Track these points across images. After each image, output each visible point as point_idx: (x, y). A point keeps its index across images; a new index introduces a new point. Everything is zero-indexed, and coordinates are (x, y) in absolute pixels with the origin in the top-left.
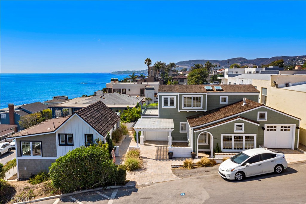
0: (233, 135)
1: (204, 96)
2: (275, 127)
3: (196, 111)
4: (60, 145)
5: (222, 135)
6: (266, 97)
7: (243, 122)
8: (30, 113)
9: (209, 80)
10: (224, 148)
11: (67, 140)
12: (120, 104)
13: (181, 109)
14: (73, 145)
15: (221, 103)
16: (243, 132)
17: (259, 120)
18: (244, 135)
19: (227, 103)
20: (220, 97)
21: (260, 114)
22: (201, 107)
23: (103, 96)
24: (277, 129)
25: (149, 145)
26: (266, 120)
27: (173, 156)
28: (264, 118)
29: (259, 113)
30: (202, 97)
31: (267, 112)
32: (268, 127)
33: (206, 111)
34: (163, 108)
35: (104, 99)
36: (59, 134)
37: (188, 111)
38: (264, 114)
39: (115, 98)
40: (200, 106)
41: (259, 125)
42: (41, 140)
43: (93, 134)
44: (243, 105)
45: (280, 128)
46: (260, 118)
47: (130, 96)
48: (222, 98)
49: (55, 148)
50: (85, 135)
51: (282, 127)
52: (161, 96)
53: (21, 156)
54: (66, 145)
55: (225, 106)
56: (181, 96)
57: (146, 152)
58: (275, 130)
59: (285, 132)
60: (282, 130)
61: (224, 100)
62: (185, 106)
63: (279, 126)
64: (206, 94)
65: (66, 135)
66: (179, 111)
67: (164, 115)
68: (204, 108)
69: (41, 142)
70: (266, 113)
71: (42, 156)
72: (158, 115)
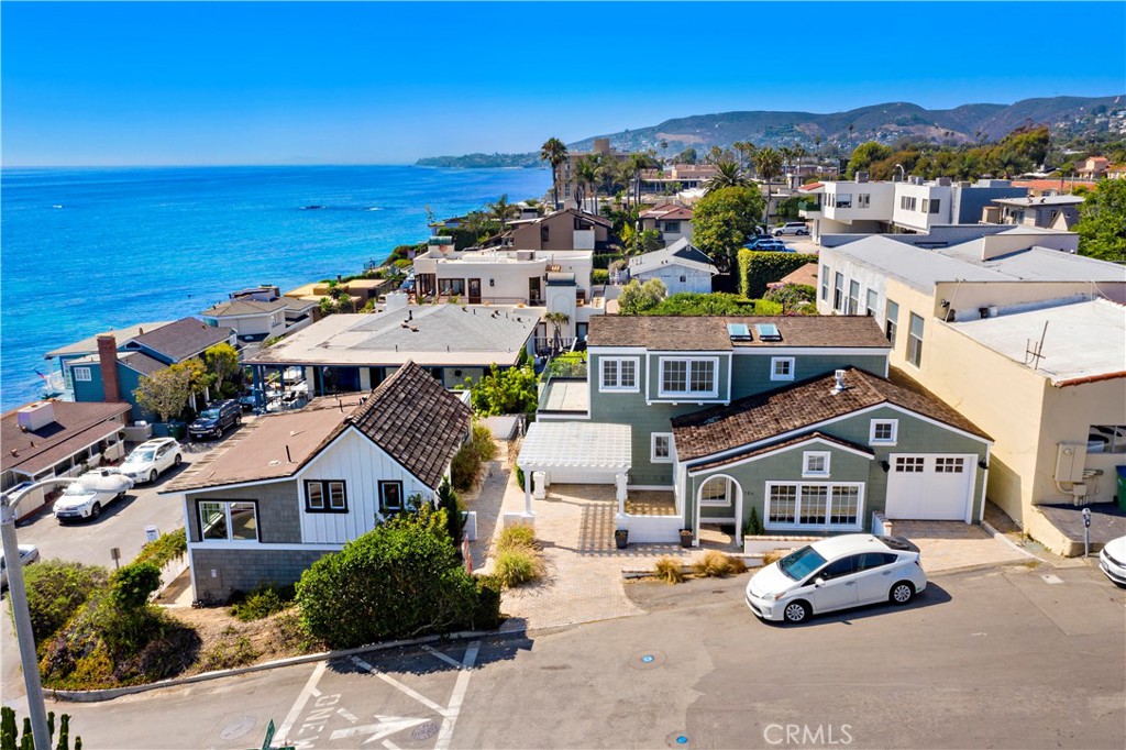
0: (799, 485)
1: (723, 359)
2: (920, 461)
3: (700, 403)
4: (308, 510)
5: (769, 484)
6: (920, 342)
7: (826, 448)
8: (167, 362)
9: (770, 216)
10: (773, 519)
11: (330, 498)
12: (467, 350)
13: (653, 396)
14: (346, 511)
15: (774, 376)
16: (828, 476)
17: (873, 442)
18: (830, 485)
19: (791, 377)
20: (773, 359)
21: (879, 427)
22: (715, 393)
23: (411, 318)
24: (925, 465)
25: (559, 500)
26: (893, 441)
27: (629, 541)
28: (887, 436)
29: (874, 422)
30: (716, 361)
31: (896, 421)
32: (900, 460)
33: (727, 402)
34: (601, 391)
35: (415, 330)
36: (306, 482)
37: (675, 403)
38: (888, 427)
39: (450, 329)
40: (710, 388)
41: (872, 457)
42: (254, 498)
43: (401, 482)
44: (834, 392)
45: (934, 465)
46: (878, 435)
47: (496, 312)
48: (778, 364)
49: (297, 518)
50: (380, 482)
51: (940, 461)
52: (595, 358)
53: (201, 540)
54: (327, 510)
55: (786, 388)
56: (654, 359)
57: (553, 525)
58: (919, 469)
59: (949, 473)
60: (939, 469)
61: (785, 367)
62: (667, 387)
63: (930, 460)
64: (730, 354)
65: (325, 483)
66: (649, 403)
67: (603, 412)
68: (722, 394)
69: (256, 501)
70: (895, 423)
71: (260, 541)
72: (585, 413)
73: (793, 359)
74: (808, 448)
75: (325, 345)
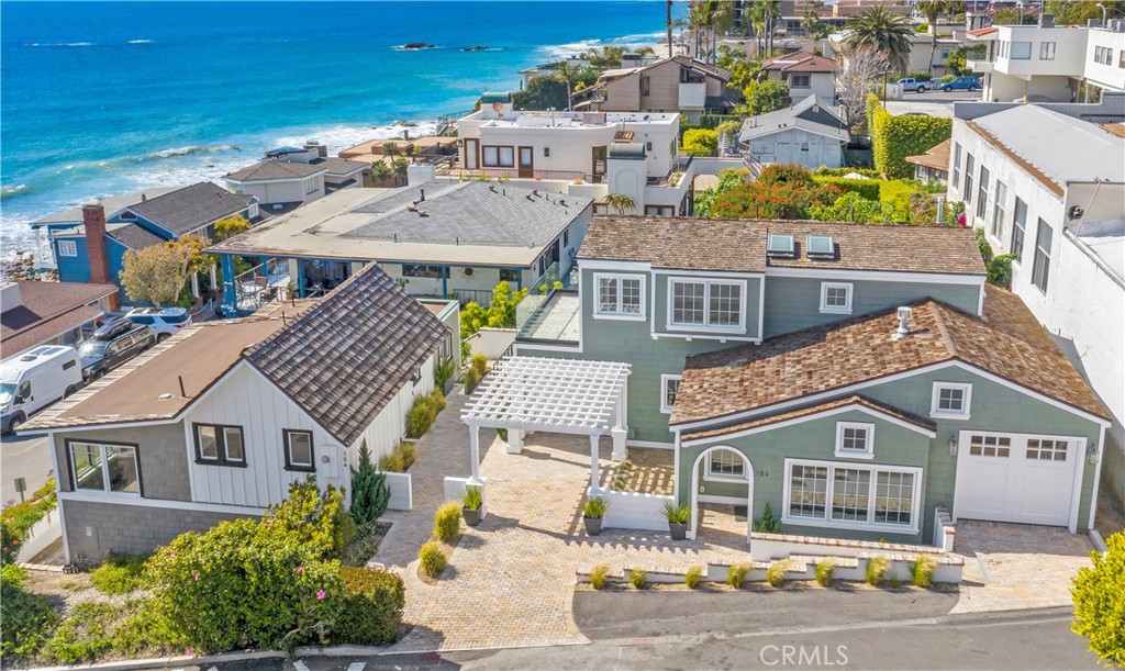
0: (831, 466)
1: (753, 283)
2: (1005, 442)
3: (723, 340)
4: (199, 461)
5: (789, 463)
7: (870, 419)
8: (165, 237)
10: (795, 507)
11: (226, 448)
13: (661, 328)
14: (243, 465)
15: (824, 308)
16: (870, 457)
17: (936, 413)
18: (874, 469)
19: (847, 309)
20: (823, 284)
21: (945, 393)
22: (742, 327)
23: (423, 199)
24: (1012, 448)
26: (964, 415)
28: (957, 405)
29: (937, 387)
30: (744, 285)
31: (970, 386)
32: (976, 440)
33: (758, 340)
34: (596, 317)
35: (423, 215)
36: (196, 426)
37: (689, 338)
38: (958, 394)
40: (735, 319)
41: (933, 435)
42: (133, 441)
43: (311, 432)
44: (895, 337)
45: (1025, 448)
46: (944, 405)
47: (535, 193)
48: (831, 292)
49: (185, 470)
50: (285, 432)
51: (1033, 443)
52: (588, 273)
53: (73, 489)
54: (222, 462)
56: (661, 280)
58: (1004, 453)
59: (1046, 462)
60: (1031, 455)
61: (836, 297)
62: (678, 317)
63: (1019, 442)
64: (762, 276)
65: (219, 429)
66: (655, 336)
67: (597, 344)
68: (751, 331)
69: (137, 446)
70: (967, 389)
71: (142, 495)
72: (576, 344)
73: (851, 285)
74: (842, 418)
75: (314, 231)
